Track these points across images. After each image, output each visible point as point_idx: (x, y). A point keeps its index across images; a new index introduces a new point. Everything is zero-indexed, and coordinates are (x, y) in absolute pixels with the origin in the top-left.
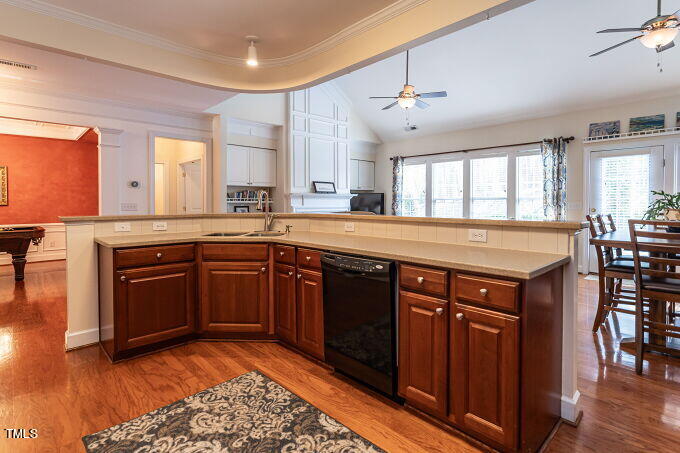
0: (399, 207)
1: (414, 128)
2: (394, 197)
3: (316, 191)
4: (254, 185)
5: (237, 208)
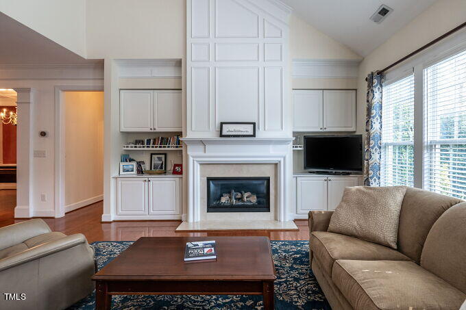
1: (384, 12)
3: (221, 136)
4: (158, 130)
5: (153, 156)
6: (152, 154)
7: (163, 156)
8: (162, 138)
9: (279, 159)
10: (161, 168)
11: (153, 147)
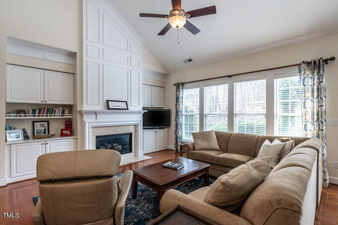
0: (181, 120)
1: (190, 60)
2: (177, 112)
3: (109, 109)
4: (48, 102)
5: (35, 123)
6: (34, 122)
7: (46, 124)
8: (48, 109)
9: (138, 122)
10: (45, 133)
11: (38, 116)
